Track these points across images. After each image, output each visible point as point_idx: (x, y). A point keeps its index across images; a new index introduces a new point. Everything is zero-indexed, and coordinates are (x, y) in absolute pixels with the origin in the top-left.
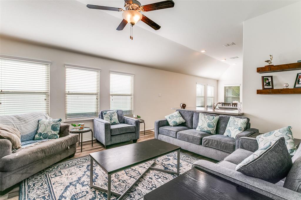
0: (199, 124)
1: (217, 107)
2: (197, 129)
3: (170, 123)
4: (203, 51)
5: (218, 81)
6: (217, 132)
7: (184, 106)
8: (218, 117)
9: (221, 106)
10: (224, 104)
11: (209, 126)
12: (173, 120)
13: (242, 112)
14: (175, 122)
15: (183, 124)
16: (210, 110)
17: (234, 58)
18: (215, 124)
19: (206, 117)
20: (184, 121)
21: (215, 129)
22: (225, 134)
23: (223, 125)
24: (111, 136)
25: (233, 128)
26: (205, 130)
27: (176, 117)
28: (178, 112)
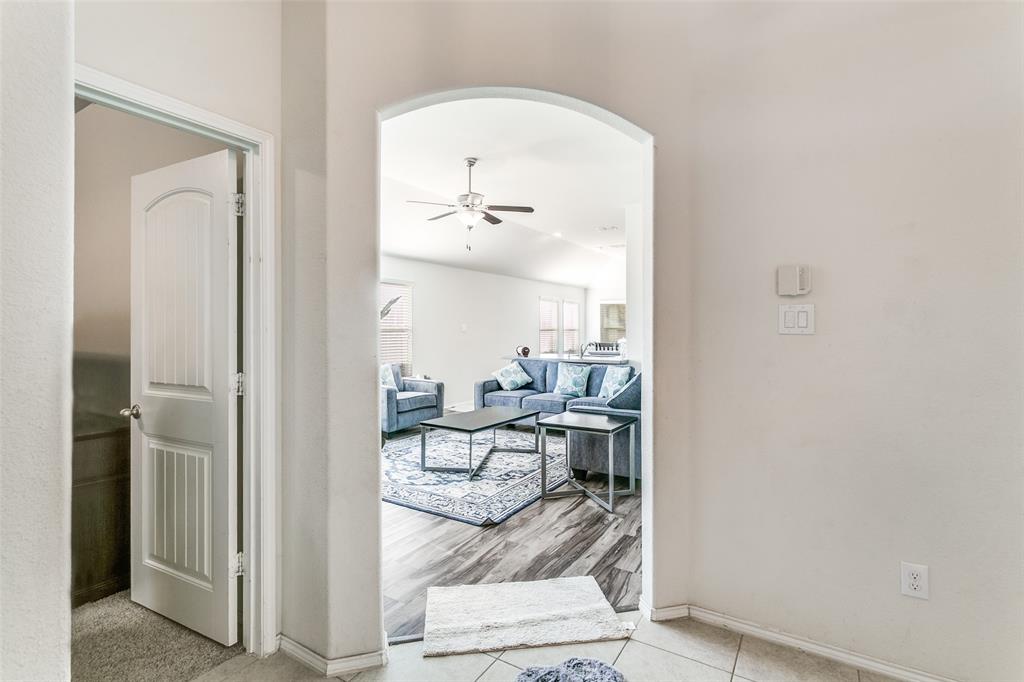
0: (559, 383)
1: (586, 353)
2: (555, 391)
3: (504, 385)
4: (558, 235)
5: (586, 290)
6: (588, 393)
7: (526, 352)
8: (589, 368)
9: (595, 351)
10: (599, 346)
11: (576, 384)
12: (510, 379)
13: (626, 359)
14: (513, 382)
15: (528, 386)
16: (574, 358)
17: (617, 246)
18: (585, 380)
19: (571, 368)
20: (530, 380)
21: (585, 389)
22: (600, 395)
23: (598, 381)
24: (398, 413)
25: (611, 383)
26: (570, 391)
27: (515, 372)
28: (516, 363)
